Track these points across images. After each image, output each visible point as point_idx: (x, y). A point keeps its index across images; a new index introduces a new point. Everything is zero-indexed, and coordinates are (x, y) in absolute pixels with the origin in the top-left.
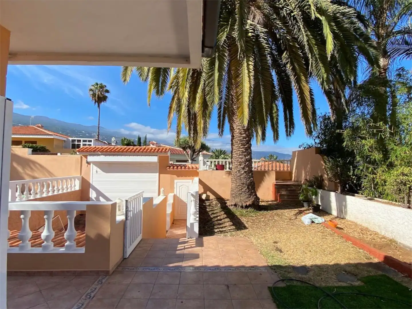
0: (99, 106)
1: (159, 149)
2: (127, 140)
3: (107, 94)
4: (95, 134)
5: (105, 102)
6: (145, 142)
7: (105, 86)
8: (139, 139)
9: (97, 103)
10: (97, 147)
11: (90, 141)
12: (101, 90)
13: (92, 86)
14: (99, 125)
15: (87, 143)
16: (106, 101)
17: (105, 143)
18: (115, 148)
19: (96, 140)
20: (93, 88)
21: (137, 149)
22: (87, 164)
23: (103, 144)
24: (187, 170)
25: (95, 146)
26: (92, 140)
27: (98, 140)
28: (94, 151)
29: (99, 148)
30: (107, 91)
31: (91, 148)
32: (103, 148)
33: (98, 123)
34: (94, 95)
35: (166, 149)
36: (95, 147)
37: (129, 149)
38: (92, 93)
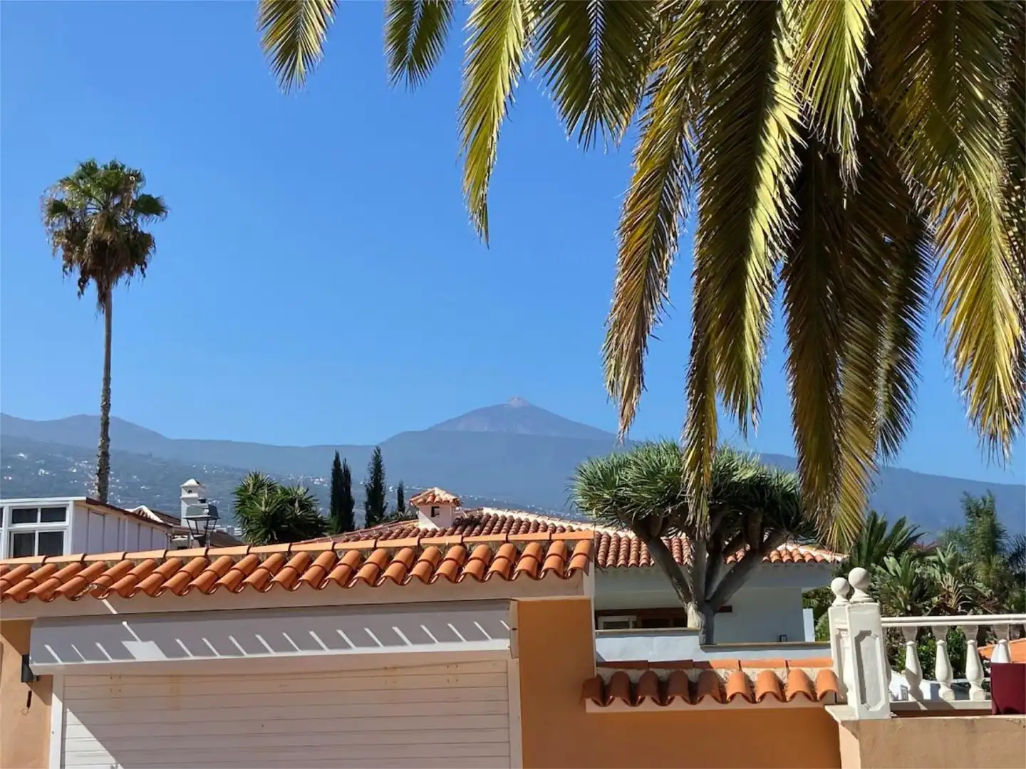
0: (104, 297)
1: (517, 554)
2: (272, 488)
3: (146, 225)
4: (83, 464)
5: (137, 268)
6: (376, 493)
7: (138, 177)
8: (341, 478)
9: (92, 284)
10: (97, 559)
11: (56, 514)
12: (116, 201)
13: (65, 181)
14: (106, 407)
15: (38, 526)
16: (143, 264)
17: (140, 516)
18: (214, 566)
19: (89, 501)
20: (65, 195)
21: (361, 558)
22: (26, 688)
23: (128, 526)
24: (740, 705)
25: (78, 557)
26: (69, 501)
27: (102, 502)
28: (72, 595)
29: (105, 567)
30: (151, 206)
31: (56, 568)
32: (132, 566)
33: (99, 401)
34: (75, 237)
35: (567, 553)
36: (83, 564)
37: (309, 560)
38: (62, 224)
